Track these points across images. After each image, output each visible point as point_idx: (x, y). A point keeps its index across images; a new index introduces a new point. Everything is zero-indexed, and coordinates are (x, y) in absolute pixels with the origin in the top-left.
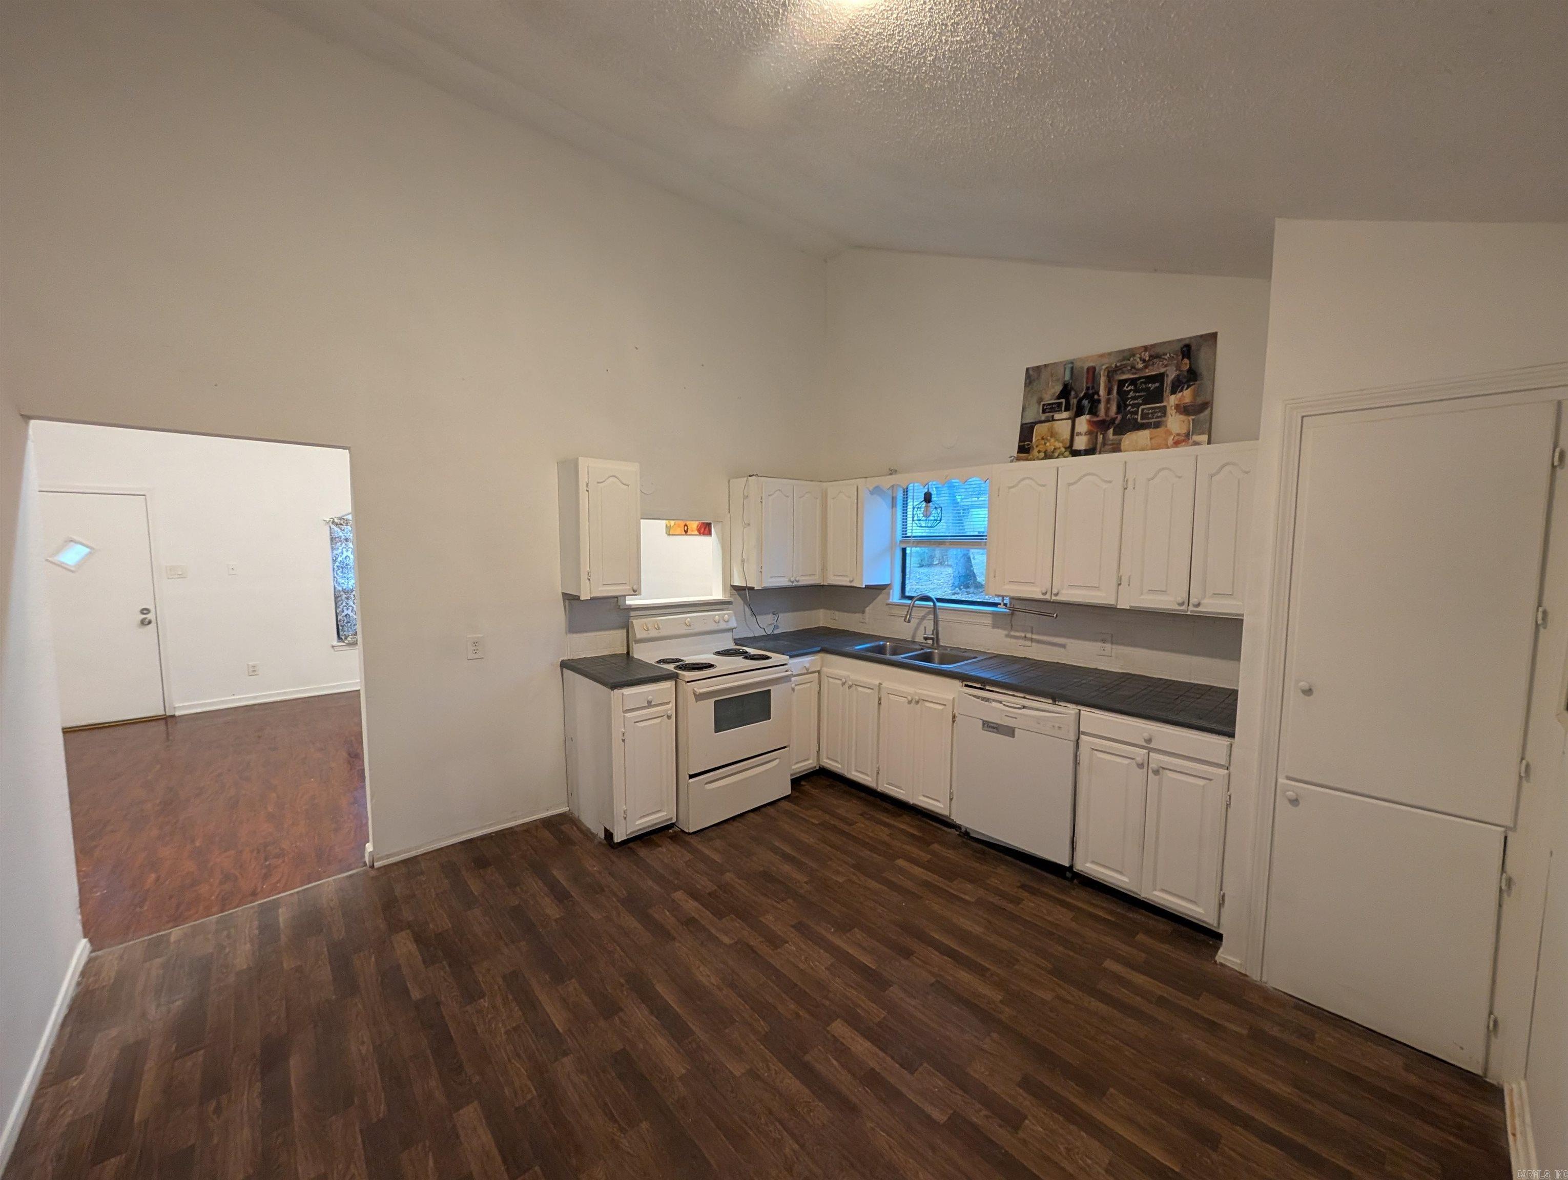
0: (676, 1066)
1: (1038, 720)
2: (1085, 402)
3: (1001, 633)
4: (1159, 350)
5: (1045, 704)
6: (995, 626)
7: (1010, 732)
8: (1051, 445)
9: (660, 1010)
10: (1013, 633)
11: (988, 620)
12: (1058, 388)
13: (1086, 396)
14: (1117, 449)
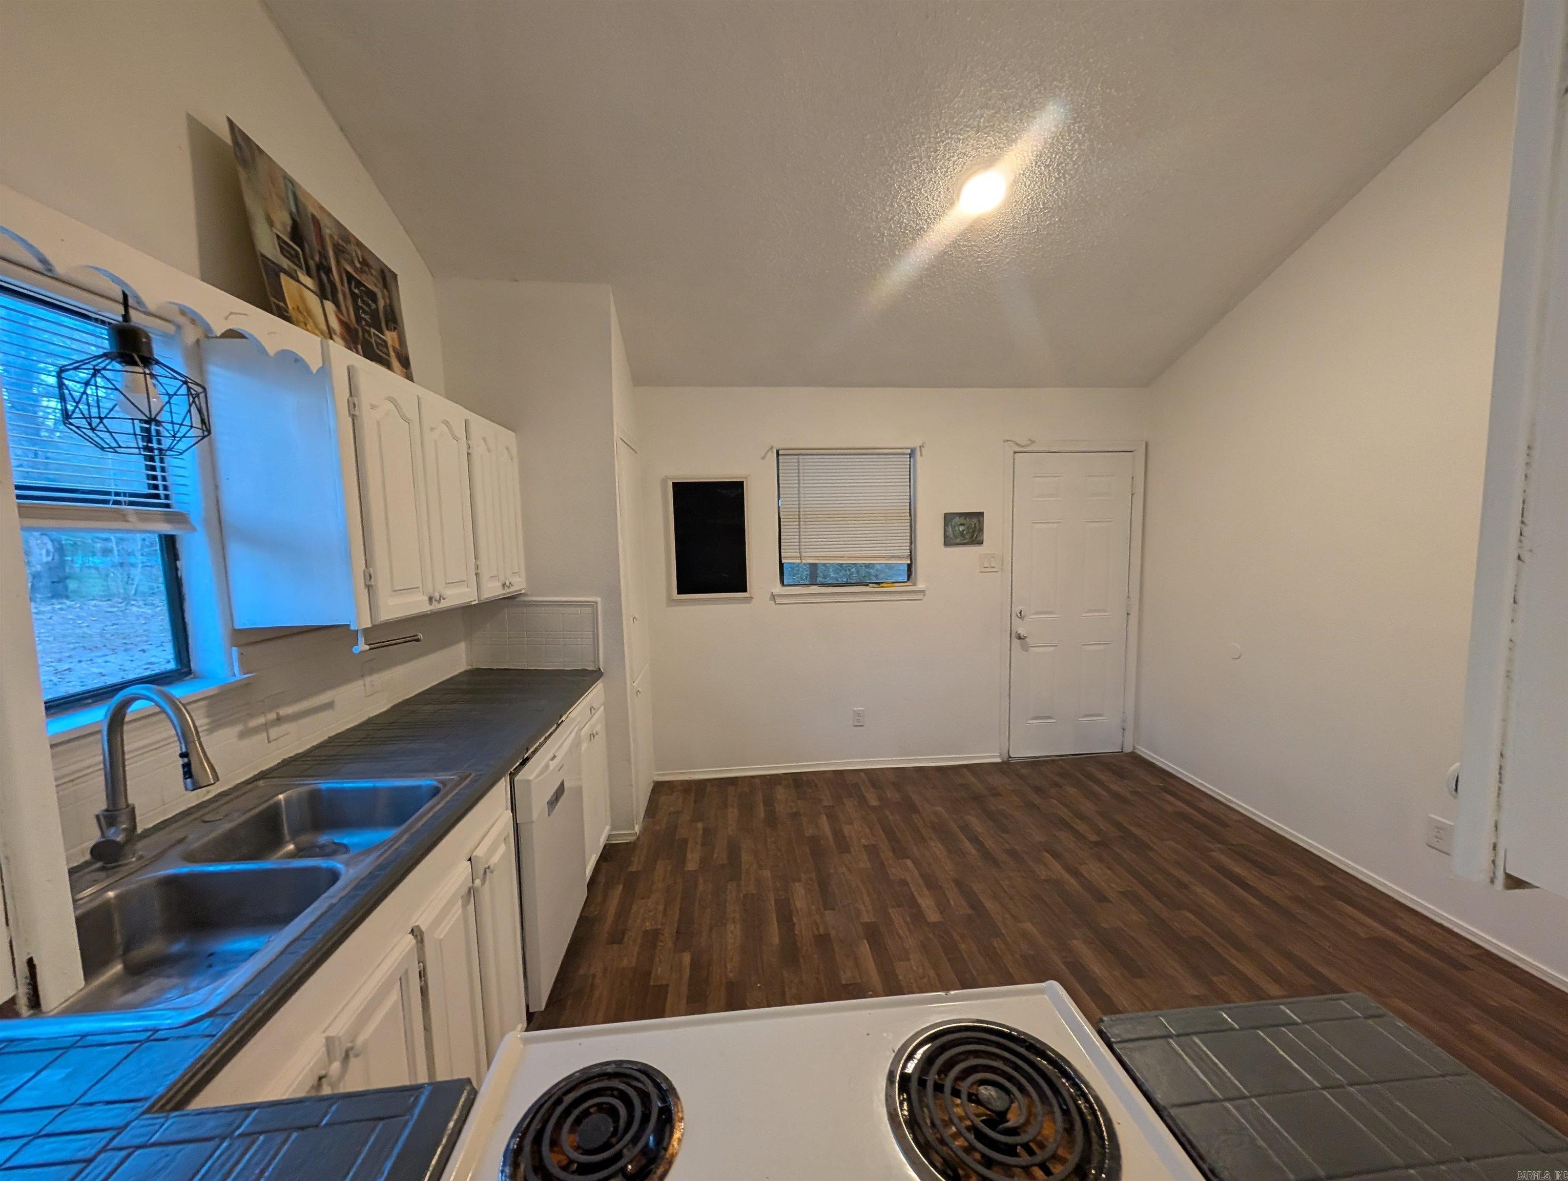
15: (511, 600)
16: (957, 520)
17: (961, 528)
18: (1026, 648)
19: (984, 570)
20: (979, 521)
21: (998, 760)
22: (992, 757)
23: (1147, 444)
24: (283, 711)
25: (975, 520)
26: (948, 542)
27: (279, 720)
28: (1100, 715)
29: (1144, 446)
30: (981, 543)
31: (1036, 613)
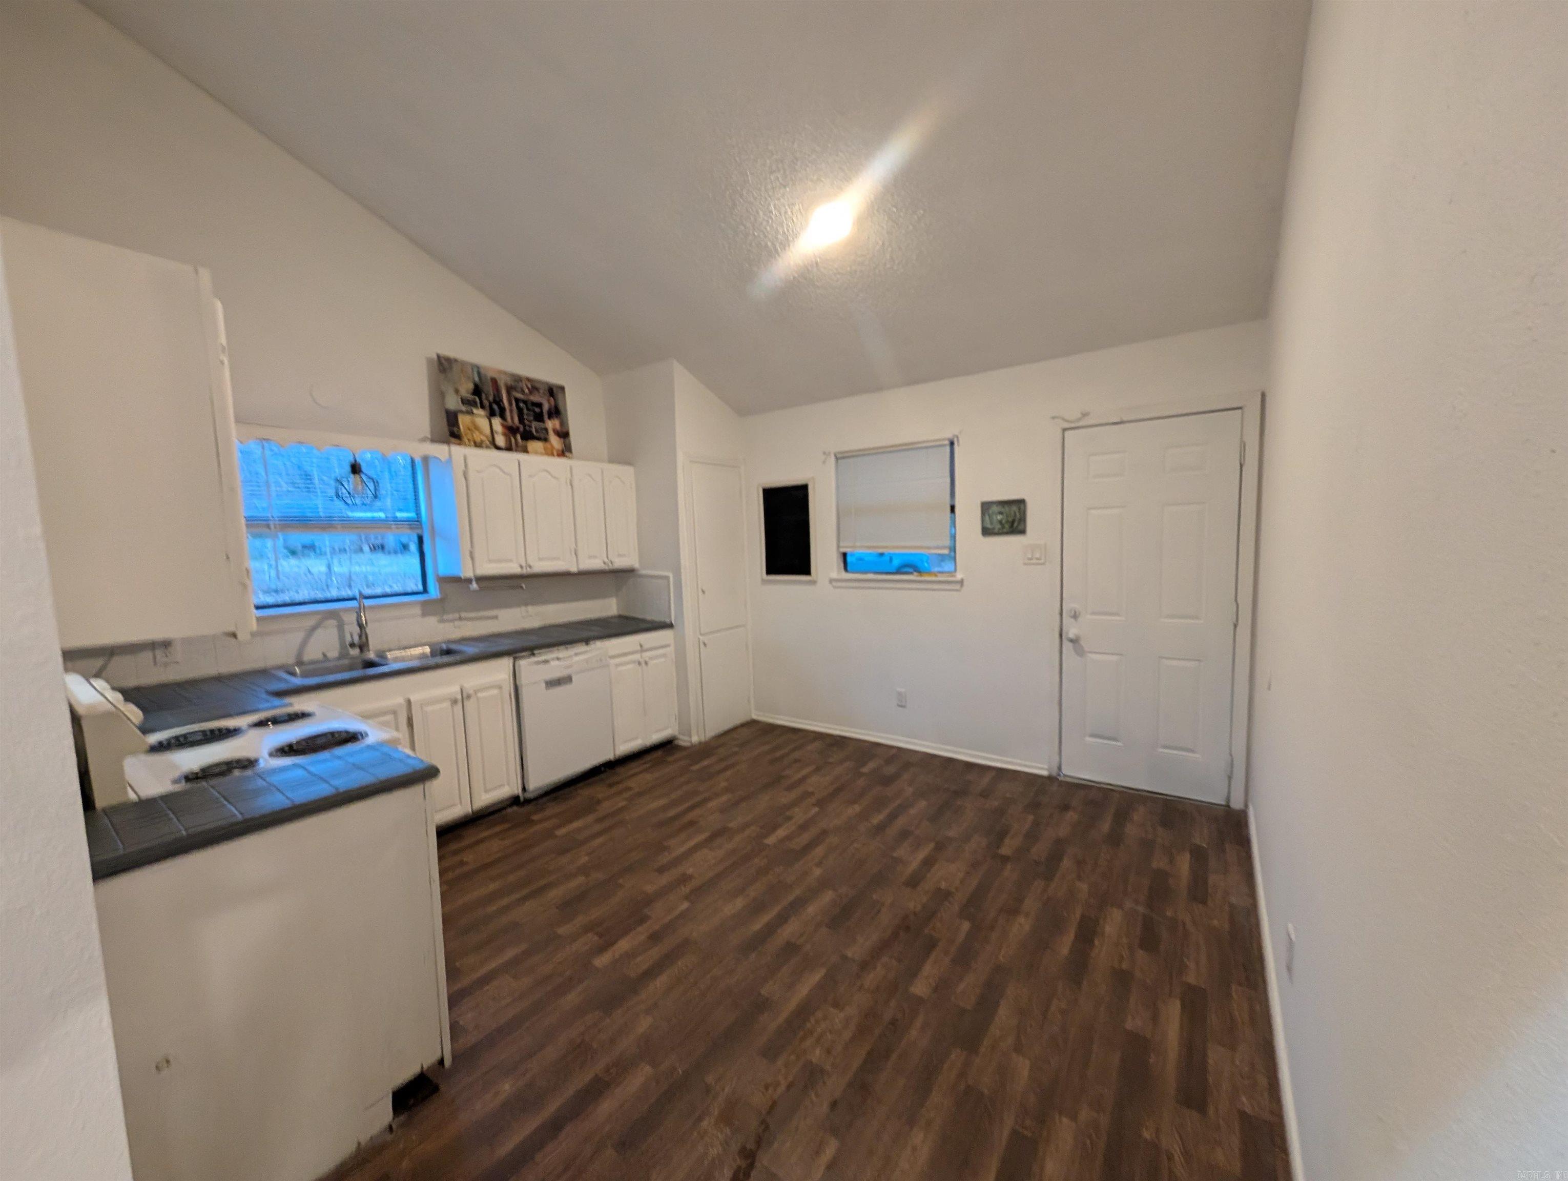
0: (828, 896)
1: (587, 661)
2: (495, 407)
3: (432, 621)
4: (537, 385)
5: (581, 648)
6: (424, 614)
7: (568, 680)
8: (478, 437)
9: (782, 919)
10: (445, 617)
11: (417, 610)
12: (471, 386)
13: (495, 402)
14: (525, 450)
15: (629, 572)
16: (995, 509)
17: (999, 517)
18: (1080, 651)
19: (1027, 561)
20: (1019, 509)
21: (1045, 773)
22: (1041, 769)
23: (1263, 395)
24: (463, 615)
25: (1014, 508)
26: (986, 532)
27: (460, 619)
28: (1192, 751)
29: (1260, 396)
30: (1023, 532)
31: (1093, 613)
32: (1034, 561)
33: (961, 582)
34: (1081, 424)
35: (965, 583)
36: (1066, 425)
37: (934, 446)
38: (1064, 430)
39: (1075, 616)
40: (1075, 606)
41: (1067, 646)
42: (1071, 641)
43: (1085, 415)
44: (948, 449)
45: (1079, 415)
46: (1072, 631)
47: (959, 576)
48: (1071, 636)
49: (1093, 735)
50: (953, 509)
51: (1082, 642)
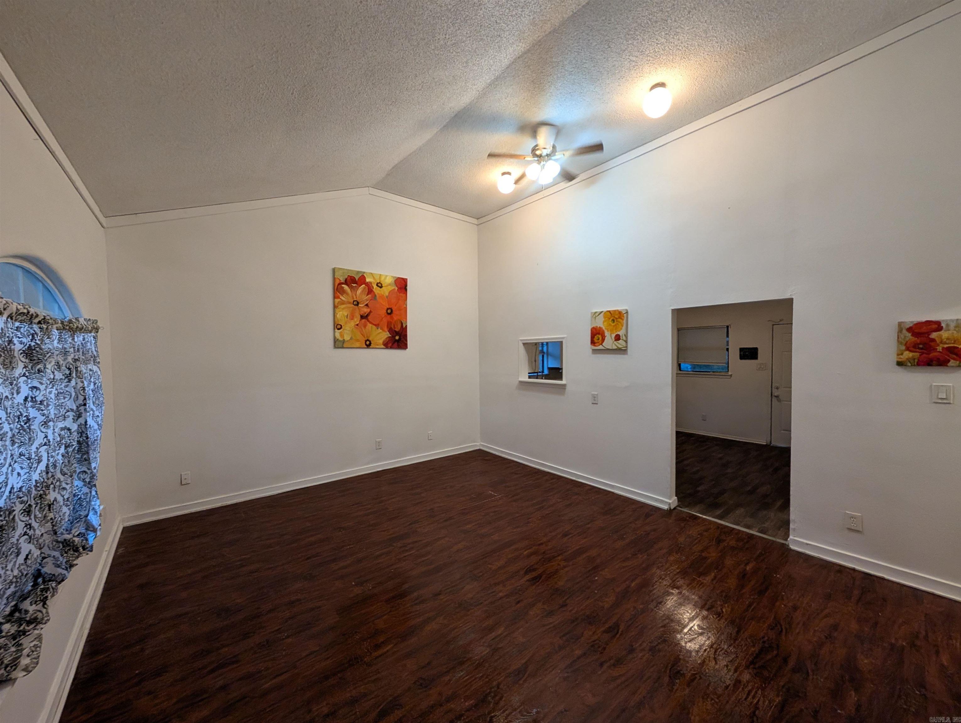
16: (745, 350)
17: (747, 353)
18: (779, 401)
19: (758, 369)
20: (755, 351)
21: (765, 444)
25: (753, 350)
26: (742, 358)
30: (756, 359)
32: (761, 369)
33: (731, 376)
34: (780, 323)
35: (733, 376)
36: (774, 323)
37: (721, 327)
38: (773, 325)
39: (777, 388)
40: (778, 385)
41: (774, 399)
42: (776, 396)
43: (781, 321)
44: (726, 329)
45: (779, 320)
46: (776, 393)
47: (730, 373)
48: (776, 395)
49: (784, 430)
50: (728, 350)
51: (780, 397)
